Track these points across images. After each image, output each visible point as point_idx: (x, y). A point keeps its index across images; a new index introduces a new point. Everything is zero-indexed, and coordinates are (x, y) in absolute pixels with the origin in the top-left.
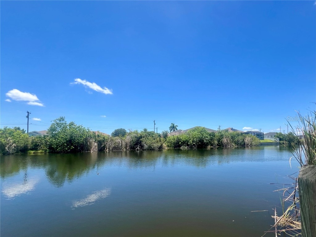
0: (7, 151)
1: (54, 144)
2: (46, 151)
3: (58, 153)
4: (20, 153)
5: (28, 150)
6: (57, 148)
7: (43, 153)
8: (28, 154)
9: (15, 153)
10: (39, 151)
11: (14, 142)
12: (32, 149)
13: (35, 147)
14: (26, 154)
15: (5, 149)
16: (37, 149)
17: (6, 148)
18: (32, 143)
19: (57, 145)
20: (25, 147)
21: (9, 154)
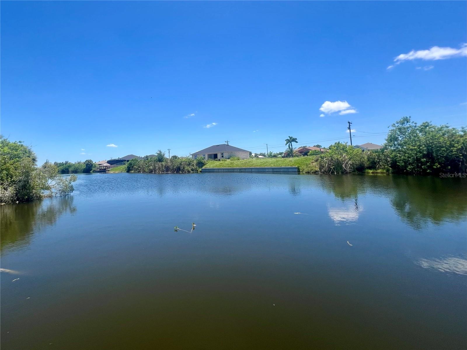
0: (345, 170)
1: (400, 160)
2: (388, 170)
3: (408, 173)
4: (356, 173)
5: (365, 169)
6: (406, 167)
7: (385, 173)
8: (366, 174)
9: (352, 172)
10: (379, 171)
11: (350, 159)
12: (370, 168)
13: (373, 165)
14: (363, 174)
15: (342, 167)
16: (376, 167)
17: (344, 166)
18: (369, 160)
19: (406, 162)
20: (360, 165)
21: (347, 173)
